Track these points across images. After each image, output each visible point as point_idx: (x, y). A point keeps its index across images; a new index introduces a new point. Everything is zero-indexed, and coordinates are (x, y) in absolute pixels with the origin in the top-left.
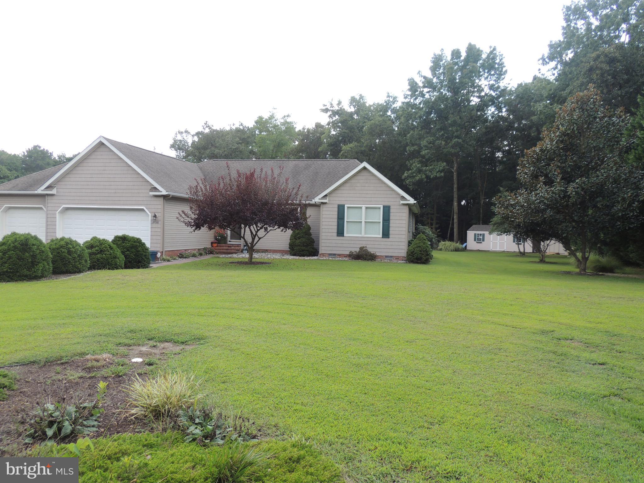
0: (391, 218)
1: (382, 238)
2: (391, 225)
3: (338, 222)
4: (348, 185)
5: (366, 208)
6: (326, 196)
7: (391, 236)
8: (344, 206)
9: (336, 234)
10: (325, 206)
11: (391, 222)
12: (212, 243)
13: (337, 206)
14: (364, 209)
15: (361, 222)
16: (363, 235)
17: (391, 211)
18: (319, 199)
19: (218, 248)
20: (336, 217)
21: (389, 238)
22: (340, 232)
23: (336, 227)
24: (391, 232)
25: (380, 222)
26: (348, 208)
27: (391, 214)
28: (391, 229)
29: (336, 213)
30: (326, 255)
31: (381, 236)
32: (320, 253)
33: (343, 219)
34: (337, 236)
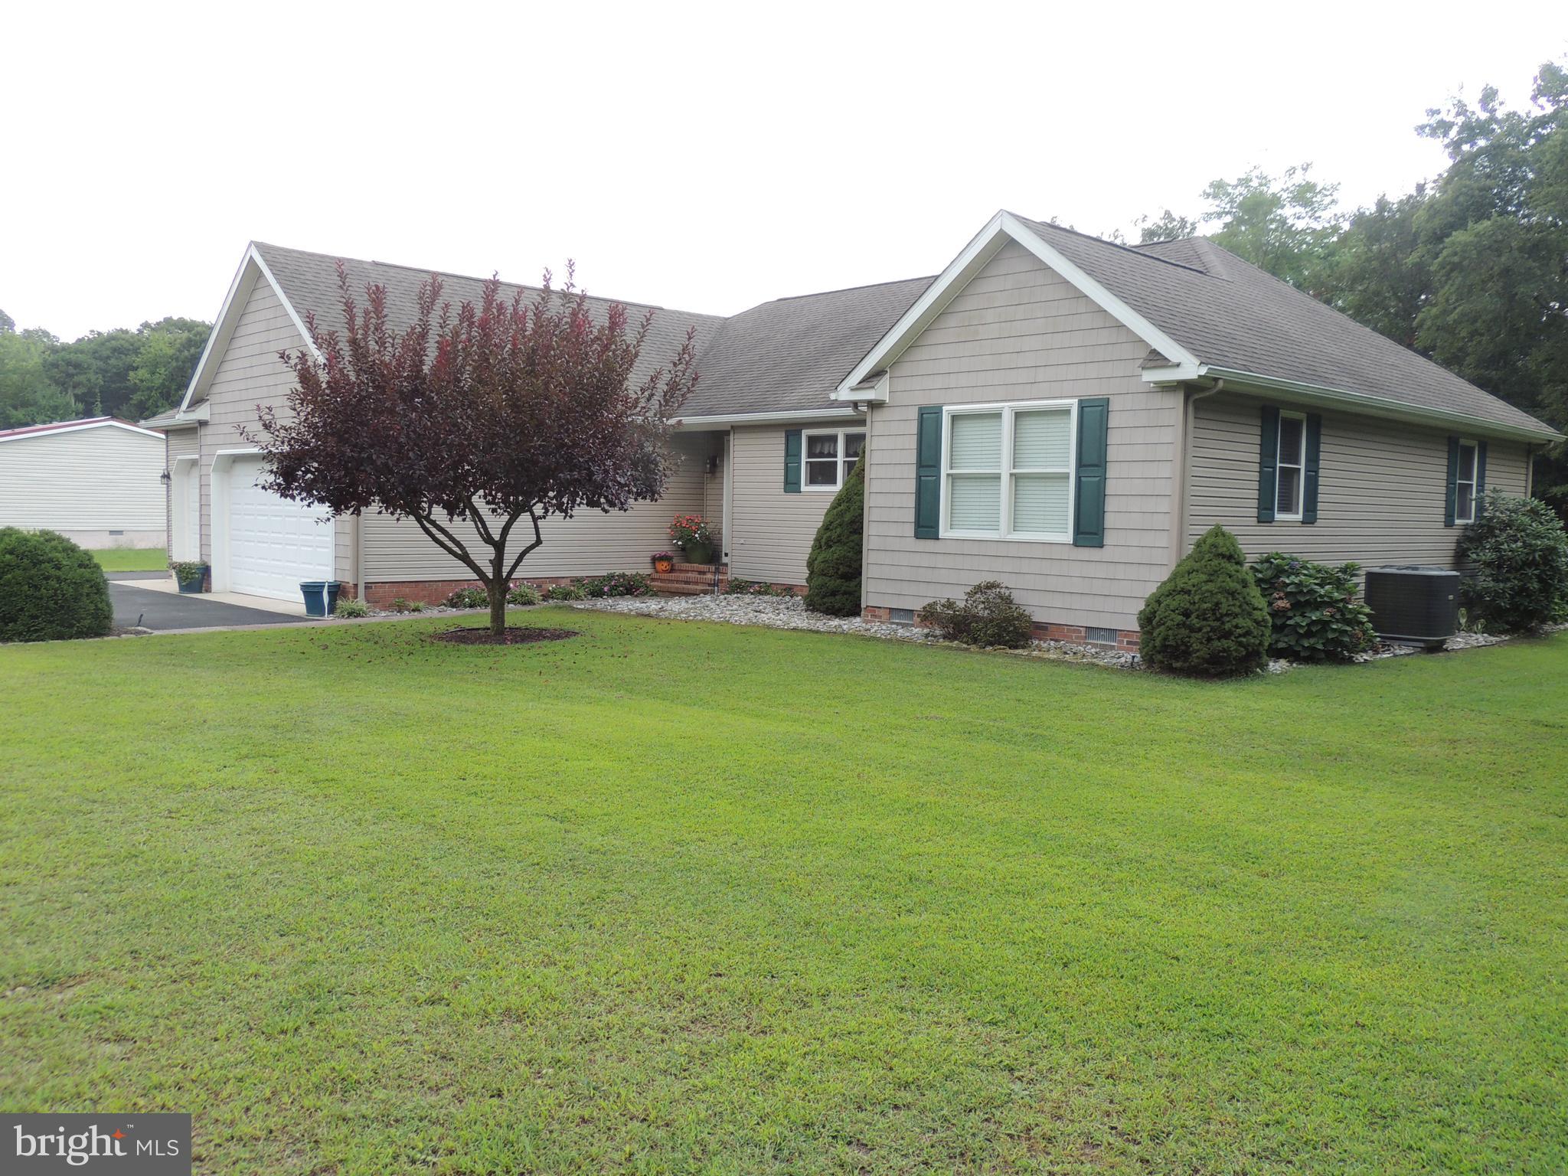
0: (1112, 453)
1: (1076, 544)
2: (1111, 487)
3: (919, 478)
4: (952, 321)
5: (1019, 415)
6: (876, 374)
7: (1109, 538)
8: (937, 411)
9: (910, 530)
10: (880, 416)
11: (1112, 471)
12: (655, 560)
13: (914, 414)
14: (1007, 419)
15: (997, 477)
16: (1003, 533)
17: (1114, 421)
18: (853, 389)
19: (673, 576)
20: (913, 458)
21: (1101, 546)
22: (926, 525)
23: (911, 502)
24: (1110, 520)
25: (1066, 476)
26: (955, 418)
27: (1113, 438)
28: (1111, 505)
29: (913, 443)
30: (881, 612)
31: (1069, 537)
32: (863, 605)
33: (936, 465)
34: (918, 536)
